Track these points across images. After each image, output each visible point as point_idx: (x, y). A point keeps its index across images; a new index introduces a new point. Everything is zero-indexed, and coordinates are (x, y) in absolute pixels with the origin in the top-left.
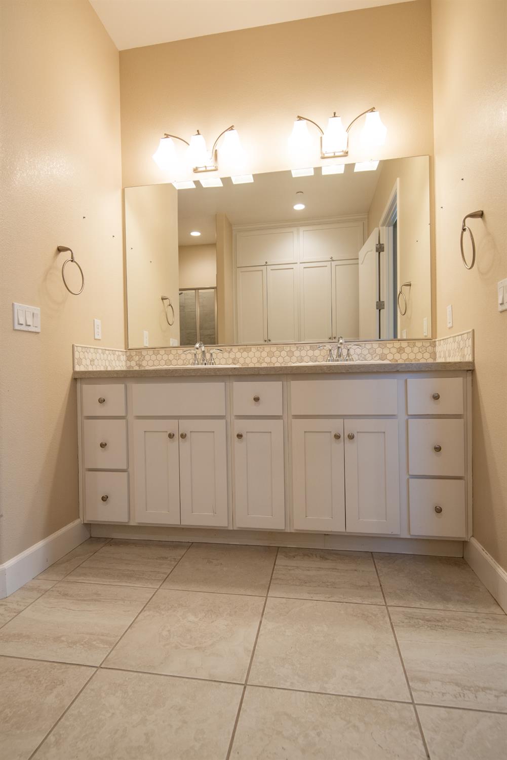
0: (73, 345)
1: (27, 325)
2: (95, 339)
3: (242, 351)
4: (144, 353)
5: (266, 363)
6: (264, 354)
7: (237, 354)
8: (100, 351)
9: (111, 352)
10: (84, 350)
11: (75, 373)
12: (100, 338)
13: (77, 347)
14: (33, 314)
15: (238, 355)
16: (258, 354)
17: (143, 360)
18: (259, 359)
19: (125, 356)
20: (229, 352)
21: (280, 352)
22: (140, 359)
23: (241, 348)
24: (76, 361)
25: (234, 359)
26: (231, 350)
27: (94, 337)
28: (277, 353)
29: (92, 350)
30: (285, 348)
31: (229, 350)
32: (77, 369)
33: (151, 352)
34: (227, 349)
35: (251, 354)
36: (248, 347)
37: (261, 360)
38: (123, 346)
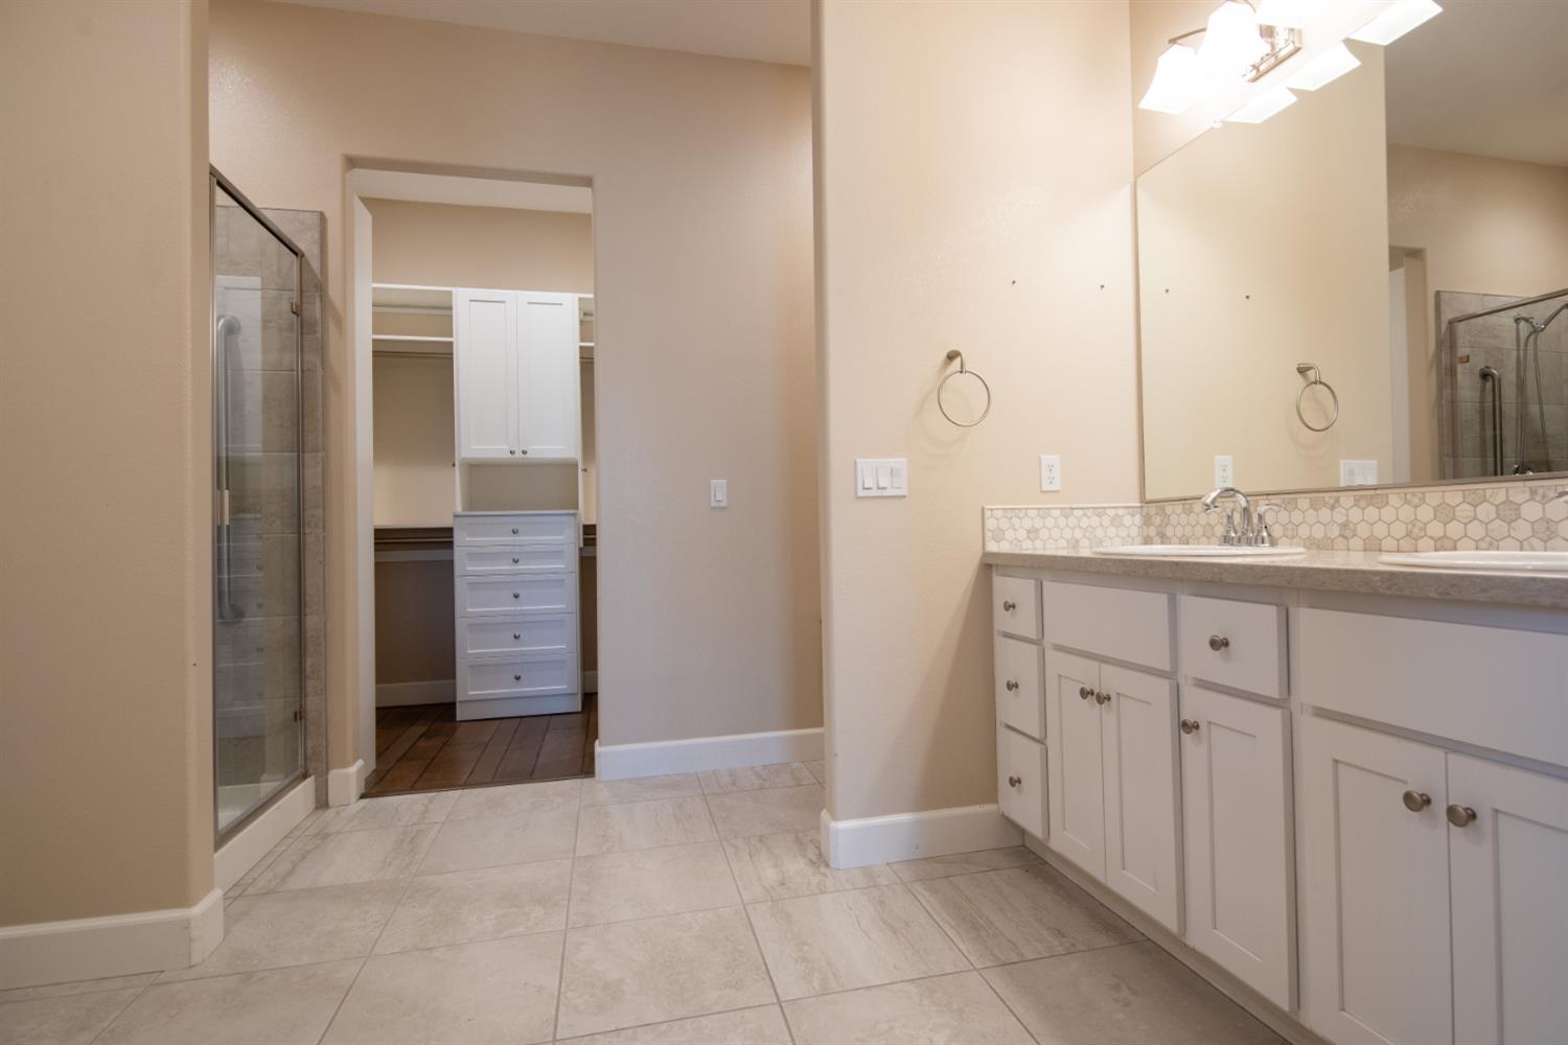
0: (983, 509)
1: (879, 488)
2: (1043, 492)
3: (1363, 503)
4: (1169, 508)
5: (1431, 538)
6: (1426, 513)
7: (1350, 512)
8: (1056, 513)
9: (1089, 513)
10: (1009, 515)
11: (986, 555)
12: (1057, 488)
13: (992, 510)
14: (892, 470)
15: (1355, 515)
16: (1406, 512)
17: (1167, 525)
18: (1410, 526)
19: (1138, 516)
20: (1332, 508)
21: (1475, 506)
22: (1162, 520)
23: (1362, 497)
24: (989, 535)
25: (1345, 526)
26: (1337, 500)
27: (1041, 487)
28: (1465, 511)
29: (1033, 513)
30: (1488, 493)
31: (1332, 502)
32: (992, 547)
33: (1179, 508)
34: (1327, 499)
35: (1388, 513)
36: (1378, 492)
37: (1416, 530)
38: (1136, 495)
